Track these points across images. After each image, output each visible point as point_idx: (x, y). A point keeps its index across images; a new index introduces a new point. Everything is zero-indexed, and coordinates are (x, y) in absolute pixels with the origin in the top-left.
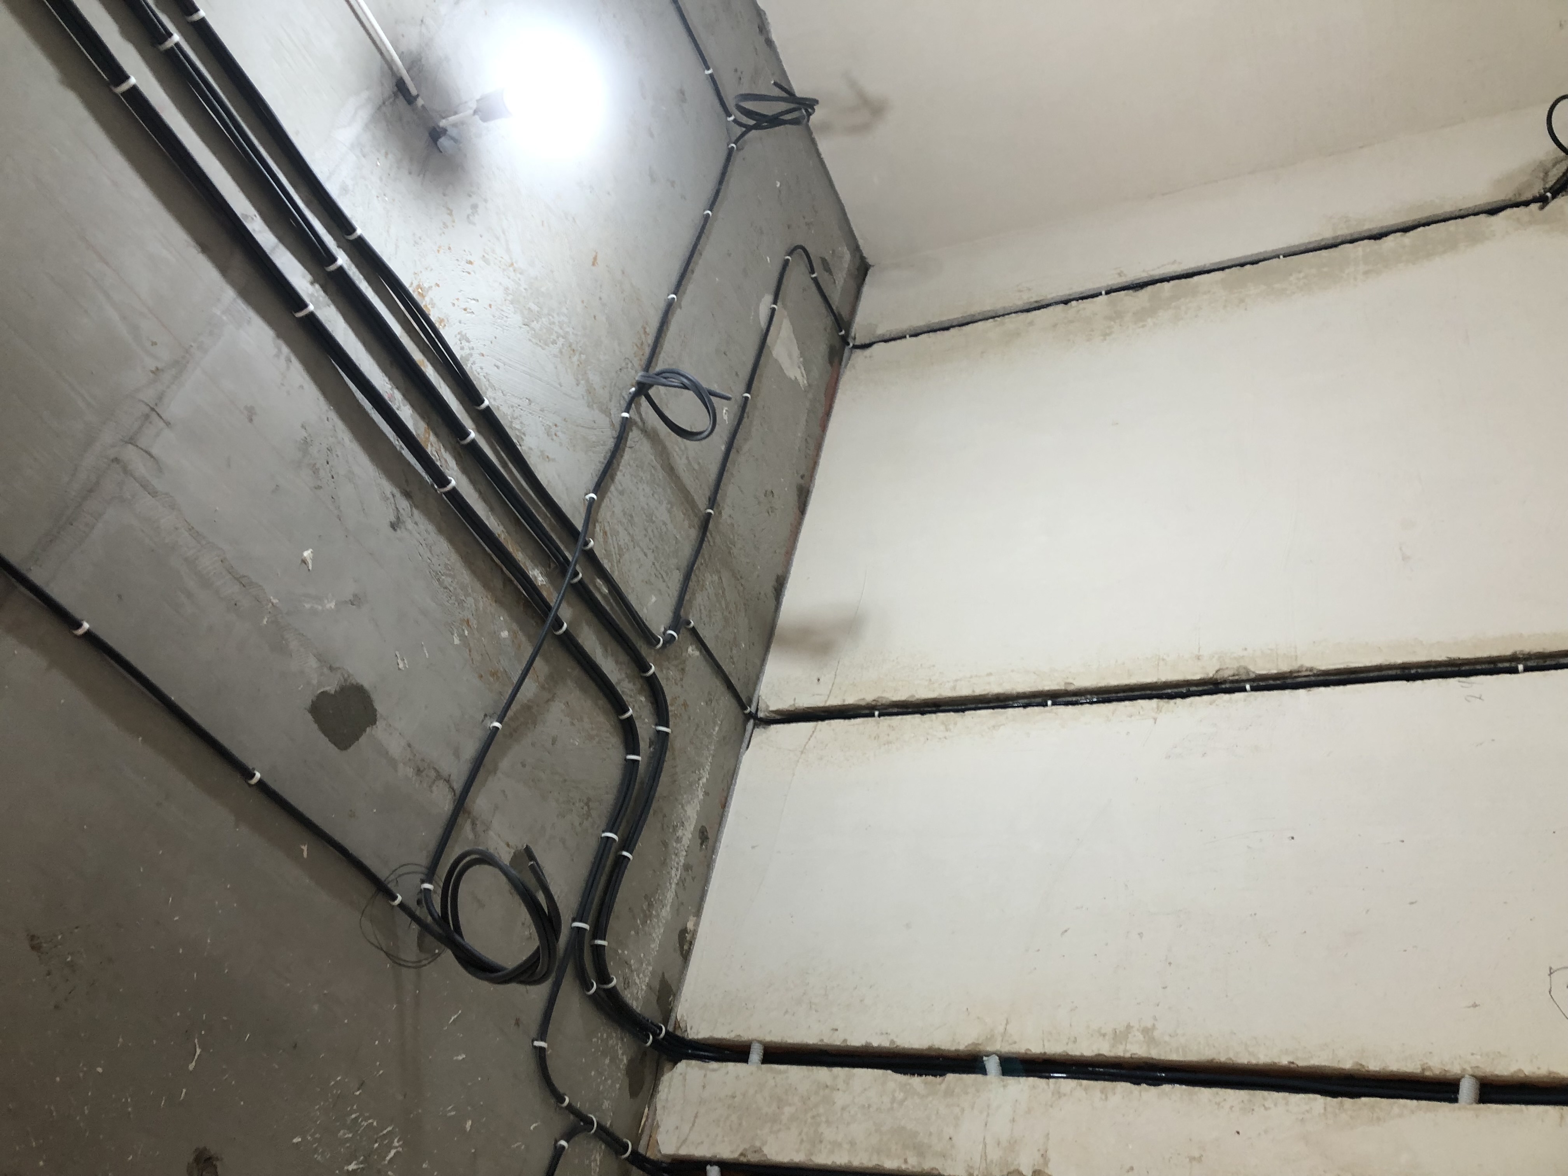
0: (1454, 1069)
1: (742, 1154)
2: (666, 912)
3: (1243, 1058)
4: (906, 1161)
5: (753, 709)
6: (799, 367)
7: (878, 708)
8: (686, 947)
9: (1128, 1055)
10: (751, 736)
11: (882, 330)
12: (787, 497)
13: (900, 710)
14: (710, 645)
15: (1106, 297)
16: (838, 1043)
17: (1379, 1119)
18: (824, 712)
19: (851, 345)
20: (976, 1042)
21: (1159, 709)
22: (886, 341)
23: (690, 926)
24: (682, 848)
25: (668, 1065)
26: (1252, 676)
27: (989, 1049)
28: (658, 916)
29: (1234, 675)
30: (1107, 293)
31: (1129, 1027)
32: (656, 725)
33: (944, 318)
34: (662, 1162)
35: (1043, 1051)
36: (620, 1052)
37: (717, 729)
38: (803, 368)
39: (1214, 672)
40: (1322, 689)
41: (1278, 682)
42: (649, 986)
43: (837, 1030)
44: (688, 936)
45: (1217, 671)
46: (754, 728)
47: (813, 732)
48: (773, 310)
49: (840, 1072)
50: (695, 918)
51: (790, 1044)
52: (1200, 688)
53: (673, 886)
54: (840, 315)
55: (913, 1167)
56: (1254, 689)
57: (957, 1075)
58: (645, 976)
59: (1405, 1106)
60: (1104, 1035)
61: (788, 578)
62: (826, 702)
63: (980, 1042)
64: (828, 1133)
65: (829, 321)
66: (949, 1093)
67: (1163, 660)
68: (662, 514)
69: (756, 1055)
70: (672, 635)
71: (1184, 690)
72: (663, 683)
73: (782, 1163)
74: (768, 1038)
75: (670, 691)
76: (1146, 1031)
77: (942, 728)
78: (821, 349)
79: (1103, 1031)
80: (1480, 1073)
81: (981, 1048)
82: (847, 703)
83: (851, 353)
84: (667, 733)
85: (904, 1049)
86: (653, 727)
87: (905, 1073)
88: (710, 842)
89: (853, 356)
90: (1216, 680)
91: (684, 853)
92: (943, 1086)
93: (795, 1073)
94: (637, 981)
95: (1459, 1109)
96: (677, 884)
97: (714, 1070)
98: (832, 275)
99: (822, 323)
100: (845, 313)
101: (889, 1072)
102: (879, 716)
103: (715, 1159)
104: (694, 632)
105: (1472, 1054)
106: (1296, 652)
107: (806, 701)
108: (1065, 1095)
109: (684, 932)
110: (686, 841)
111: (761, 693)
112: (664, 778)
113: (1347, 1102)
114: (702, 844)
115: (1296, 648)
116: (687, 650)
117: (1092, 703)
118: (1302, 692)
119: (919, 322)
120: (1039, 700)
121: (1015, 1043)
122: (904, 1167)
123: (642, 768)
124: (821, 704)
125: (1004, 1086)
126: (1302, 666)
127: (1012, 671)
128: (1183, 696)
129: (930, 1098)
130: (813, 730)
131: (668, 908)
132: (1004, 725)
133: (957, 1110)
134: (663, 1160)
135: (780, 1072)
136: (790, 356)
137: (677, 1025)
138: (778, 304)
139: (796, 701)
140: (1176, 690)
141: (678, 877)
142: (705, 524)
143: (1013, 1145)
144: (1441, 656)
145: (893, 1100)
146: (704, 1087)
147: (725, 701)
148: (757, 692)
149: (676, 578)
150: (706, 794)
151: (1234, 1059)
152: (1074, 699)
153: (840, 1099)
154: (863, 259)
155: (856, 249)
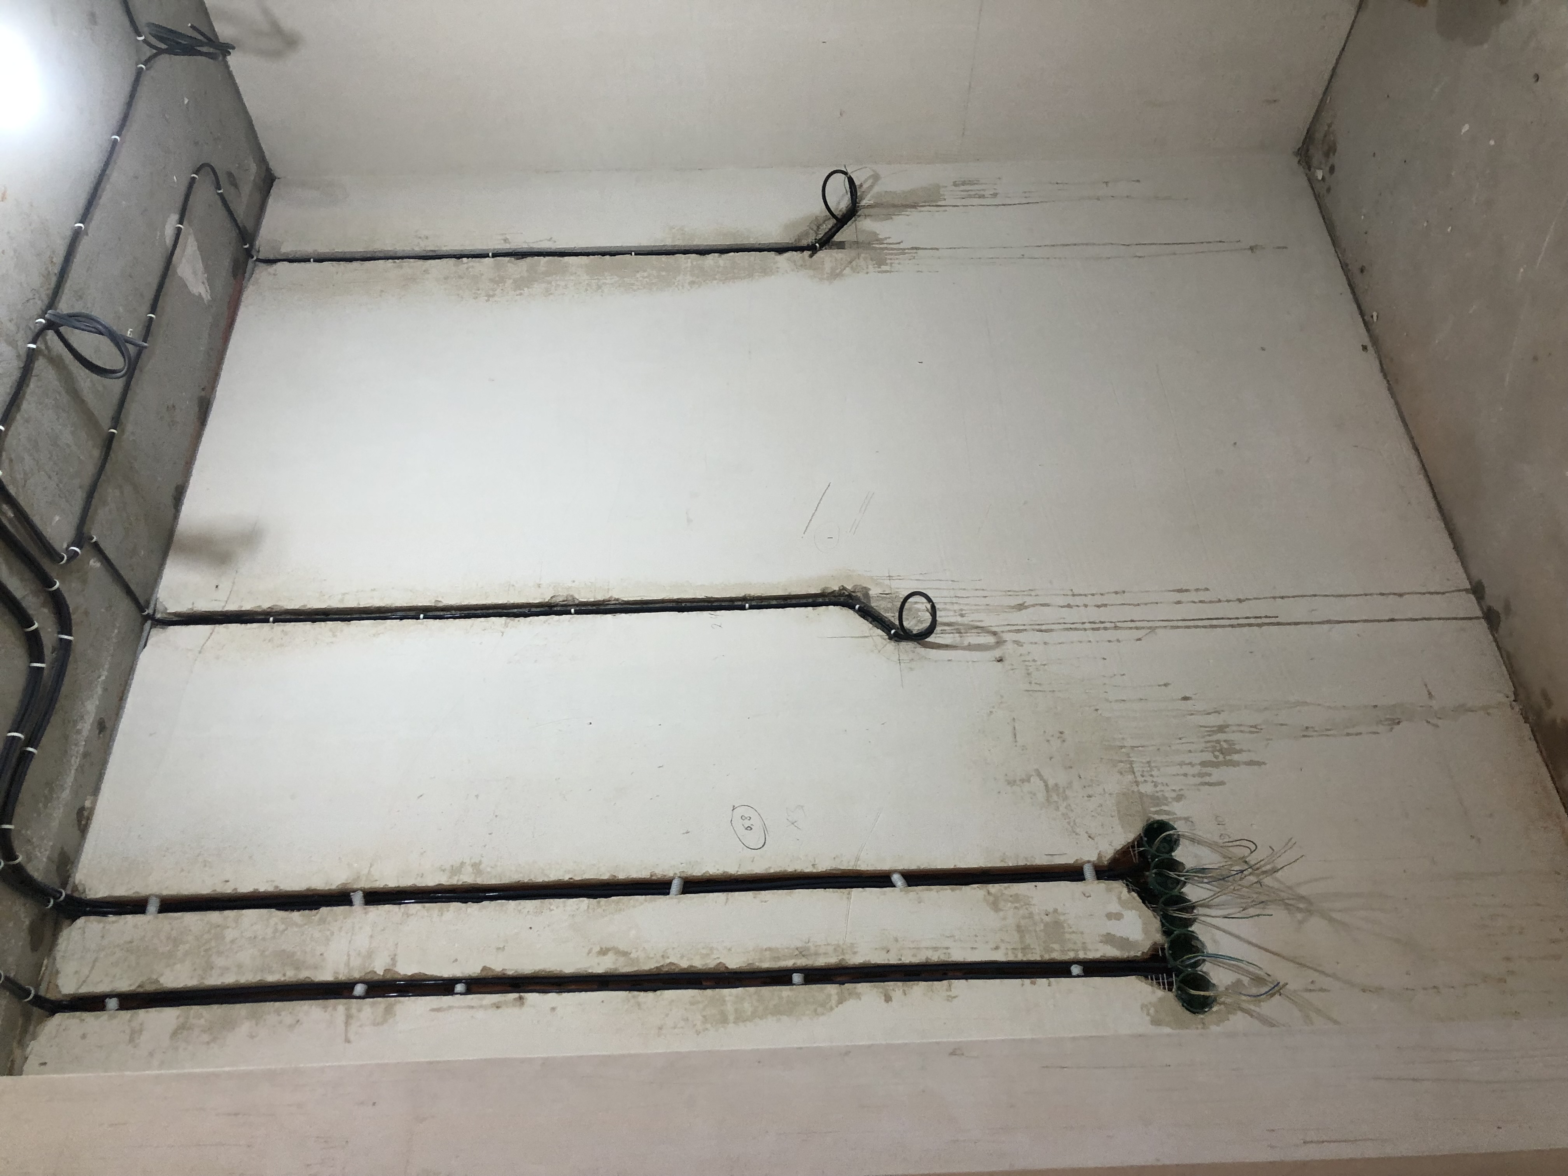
0: (671, 874)
1: (139, 986)
2: (66, 795)
3: (540, 878)
4: (284, 975)
5: (149, 611)
6: (203, 283)
7: (273, 614)
8: (83, 822)
9: (460, 883)
10: (148, 635)
11: (287, 248)
12: (187, 409)
13: (293, 617)
14: (111, 555)
15: (492, 259)
16: (229, 891)
17: (620, 910)
18: (221, 615)
19: (255, 258)
20: (345, 882)
21: (506, 625)
22: (291, 261)
23: (88, 804)
24: (82, 739)
25: (67, 922)
26: (577, 602)
27: (355, 887)
28: (58, 798)
29: (564, 601)
30: (495, 255)
31: (463, 864)
32: (59, 633)
33: (347, 250)
34: (62, 1001)
35: (397, 885)
36: (23, 916)
37: (116, 631)
38: (207, 284)
39: (549, 598)
40: (623, 615)
41: (594, 608)
42: (49, 858)
43: (227, 881)
44: (86, 813)
45: (552, 598)
46: (151, 628)
47: (211, 634)
48: (179, 229)
49: (230, 914)
50: (92, 797)
51: (186, 896)
52: (538, 610)
53: (73, 772)
54: (245, 227)
55: (290, 978)
56: (577, 612)
57: (329, 908)
58: (46, 850)
59: (637, 900)
60: (444, 871)
61: (187, 487)
62: (224, 607)
63: (349, 881)
64: (220, 962)
65: (234, 234)
66: (323, 921)
67: (513, 586)
68: (67, 437)
69: (153, 907)
70: (76, 551)
71: (526, 610)
72: (66, 595)
73: (178, 988)
74: (165, 893)
75: (72, 601)
76: (474, 865)
77: (330, 634)
78: (226, 263)
79: (443, 868)
80: (683, 875)
81: (349, 886)
82: (243, 609)
83: (255, 266)
84: (70, 641)
85: (286, 891)
86: (56, 635)
87: (286, 910)
88: (108, 732)
89: (257, 271)
90: (551, 603)
91: (84, 743)
92: (318, 916)
93: (191, 919)
94: (39, 854)
95: (669, 898)
96: (76, 770)
97: (113, 922)
98: (238, 189)
99: (226, 236)
100: (249, 225)
101: (273, 910)
102: (274, 622)
103: (114, 993)
104: (96, 545)
105: (682, 863)
106: (608, 585)
107: (204, 605)
108: (412, 915)
109: (82, 809)
110: (85, 733)
111: (158, 596)
112: (67, 680)
113: (603, 901)
114: (100, 733)
115: (609, 582)
116: (89, 563)
117: (455, 618)
118: (609, 616)
119: (323, 249)
120: (412, 613)
121: (376, 881)
122: (283, 979)
123: (46, 672)
124: (219, 609)
125: (366, 913)
126: (611, 597)
127: (393, 588)
128: (526, 615)
129: (306, 927)
130: (211, 631)
131: (67, 791)
132: (383, 633)
133: (328, 933)
134: (63, 999)
135: (177, 918)
136: (195, 273)
137: (75, 888)
138: (184, 223)
139: (195, 605)
140: (520, 610)
141: (78, 763)
142: (109, 443)
143: (370, 954)
144: (701, 595)
145: (276, 931)
146: (103, 937)
147: (124, 605)
148: (154, 595)
149: (80, 496)
150: (105, 690)
151: (534, 880)
152: (442, 613)
153: (230, 934)
154: (268, 170)
155: (262, 160)
